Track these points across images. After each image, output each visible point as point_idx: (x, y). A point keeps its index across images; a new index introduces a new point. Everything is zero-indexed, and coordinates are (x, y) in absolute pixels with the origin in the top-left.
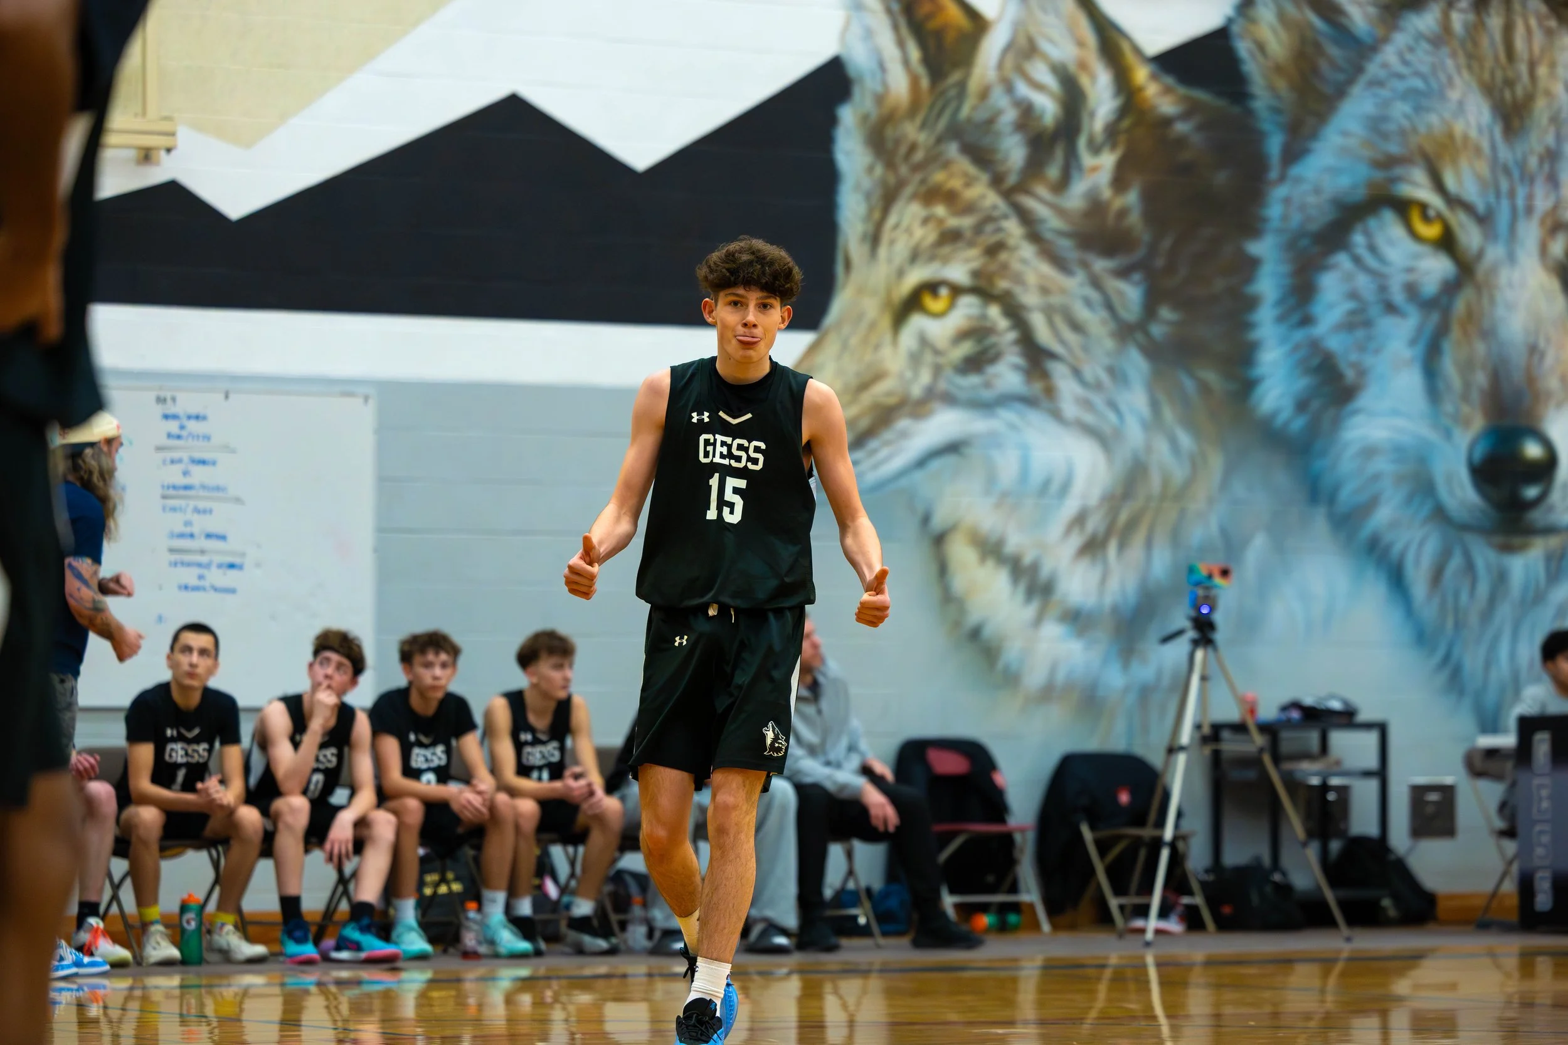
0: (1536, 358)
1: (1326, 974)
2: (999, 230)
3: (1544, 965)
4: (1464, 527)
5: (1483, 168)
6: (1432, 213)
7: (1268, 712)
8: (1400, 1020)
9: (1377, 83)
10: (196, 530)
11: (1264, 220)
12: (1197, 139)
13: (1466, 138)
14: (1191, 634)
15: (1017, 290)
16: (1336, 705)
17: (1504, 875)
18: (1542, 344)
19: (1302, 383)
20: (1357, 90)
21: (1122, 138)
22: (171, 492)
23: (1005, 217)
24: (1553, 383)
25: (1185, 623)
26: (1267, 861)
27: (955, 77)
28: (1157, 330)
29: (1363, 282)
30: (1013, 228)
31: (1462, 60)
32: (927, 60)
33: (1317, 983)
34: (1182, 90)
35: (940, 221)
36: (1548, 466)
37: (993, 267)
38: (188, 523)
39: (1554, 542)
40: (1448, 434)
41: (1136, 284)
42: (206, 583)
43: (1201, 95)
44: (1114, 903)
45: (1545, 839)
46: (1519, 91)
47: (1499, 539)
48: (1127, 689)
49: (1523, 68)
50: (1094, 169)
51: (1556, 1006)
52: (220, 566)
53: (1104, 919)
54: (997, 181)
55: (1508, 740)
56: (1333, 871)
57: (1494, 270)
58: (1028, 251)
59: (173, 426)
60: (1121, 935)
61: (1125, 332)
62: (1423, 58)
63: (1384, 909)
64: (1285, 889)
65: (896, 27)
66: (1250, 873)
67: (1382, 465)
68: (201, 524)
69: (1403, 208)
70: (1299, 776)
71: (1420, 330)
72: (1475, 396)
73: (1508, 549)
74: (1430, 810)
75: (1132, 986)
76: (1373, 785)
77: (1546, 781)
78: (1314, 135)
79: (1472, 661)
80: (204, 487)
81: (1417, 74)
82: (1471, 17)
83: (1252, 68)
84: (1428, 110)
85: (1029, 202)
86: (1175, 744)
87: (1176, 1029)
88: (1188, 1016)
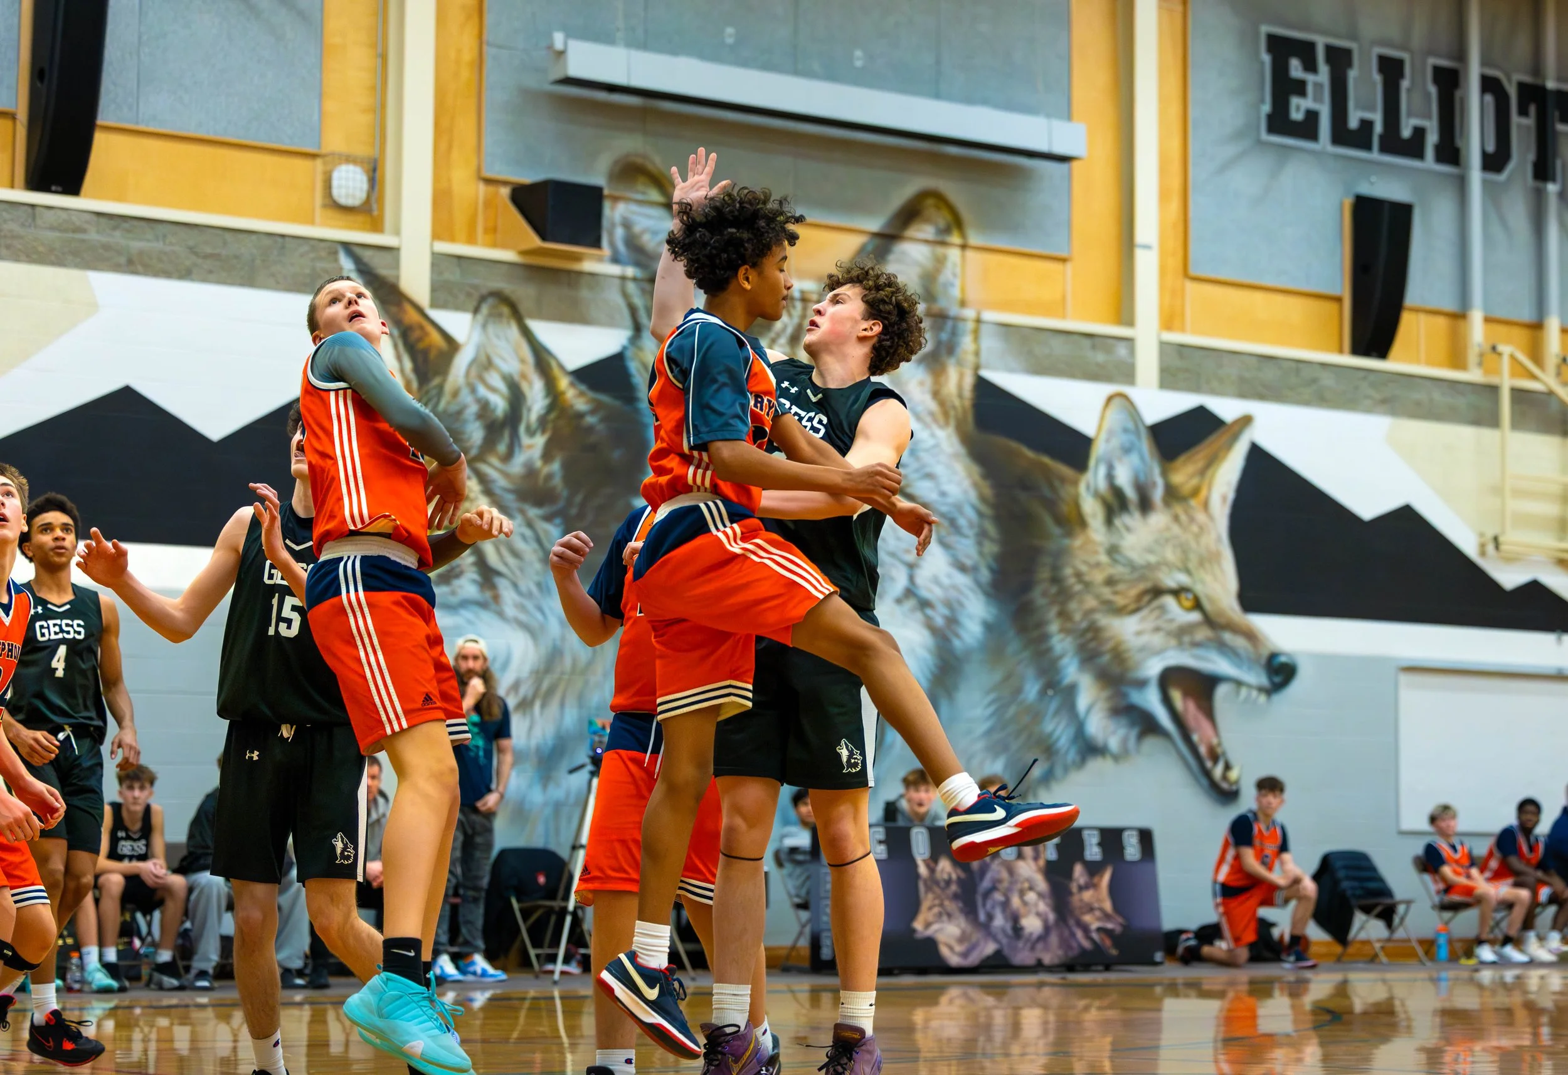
12: (601, 427)
14: (590, 767)
17: (801, 934)
21: (550, 426)
25: (587, 761)
27: (436, 381)
32: (416, 370)
34: (591, 394)
41: (556, 526)
43: (605, 398)
44: (532, 952)
45: (828, 910)
48: (545, 804)
50: (530, 447)
53: (525, 963)
60: (537, 977)
65: (396, 346)
75: (544, 1014)
85: (484, 468)
86: (577, 844)
87: (573, 1046)
88: (582, 1036)
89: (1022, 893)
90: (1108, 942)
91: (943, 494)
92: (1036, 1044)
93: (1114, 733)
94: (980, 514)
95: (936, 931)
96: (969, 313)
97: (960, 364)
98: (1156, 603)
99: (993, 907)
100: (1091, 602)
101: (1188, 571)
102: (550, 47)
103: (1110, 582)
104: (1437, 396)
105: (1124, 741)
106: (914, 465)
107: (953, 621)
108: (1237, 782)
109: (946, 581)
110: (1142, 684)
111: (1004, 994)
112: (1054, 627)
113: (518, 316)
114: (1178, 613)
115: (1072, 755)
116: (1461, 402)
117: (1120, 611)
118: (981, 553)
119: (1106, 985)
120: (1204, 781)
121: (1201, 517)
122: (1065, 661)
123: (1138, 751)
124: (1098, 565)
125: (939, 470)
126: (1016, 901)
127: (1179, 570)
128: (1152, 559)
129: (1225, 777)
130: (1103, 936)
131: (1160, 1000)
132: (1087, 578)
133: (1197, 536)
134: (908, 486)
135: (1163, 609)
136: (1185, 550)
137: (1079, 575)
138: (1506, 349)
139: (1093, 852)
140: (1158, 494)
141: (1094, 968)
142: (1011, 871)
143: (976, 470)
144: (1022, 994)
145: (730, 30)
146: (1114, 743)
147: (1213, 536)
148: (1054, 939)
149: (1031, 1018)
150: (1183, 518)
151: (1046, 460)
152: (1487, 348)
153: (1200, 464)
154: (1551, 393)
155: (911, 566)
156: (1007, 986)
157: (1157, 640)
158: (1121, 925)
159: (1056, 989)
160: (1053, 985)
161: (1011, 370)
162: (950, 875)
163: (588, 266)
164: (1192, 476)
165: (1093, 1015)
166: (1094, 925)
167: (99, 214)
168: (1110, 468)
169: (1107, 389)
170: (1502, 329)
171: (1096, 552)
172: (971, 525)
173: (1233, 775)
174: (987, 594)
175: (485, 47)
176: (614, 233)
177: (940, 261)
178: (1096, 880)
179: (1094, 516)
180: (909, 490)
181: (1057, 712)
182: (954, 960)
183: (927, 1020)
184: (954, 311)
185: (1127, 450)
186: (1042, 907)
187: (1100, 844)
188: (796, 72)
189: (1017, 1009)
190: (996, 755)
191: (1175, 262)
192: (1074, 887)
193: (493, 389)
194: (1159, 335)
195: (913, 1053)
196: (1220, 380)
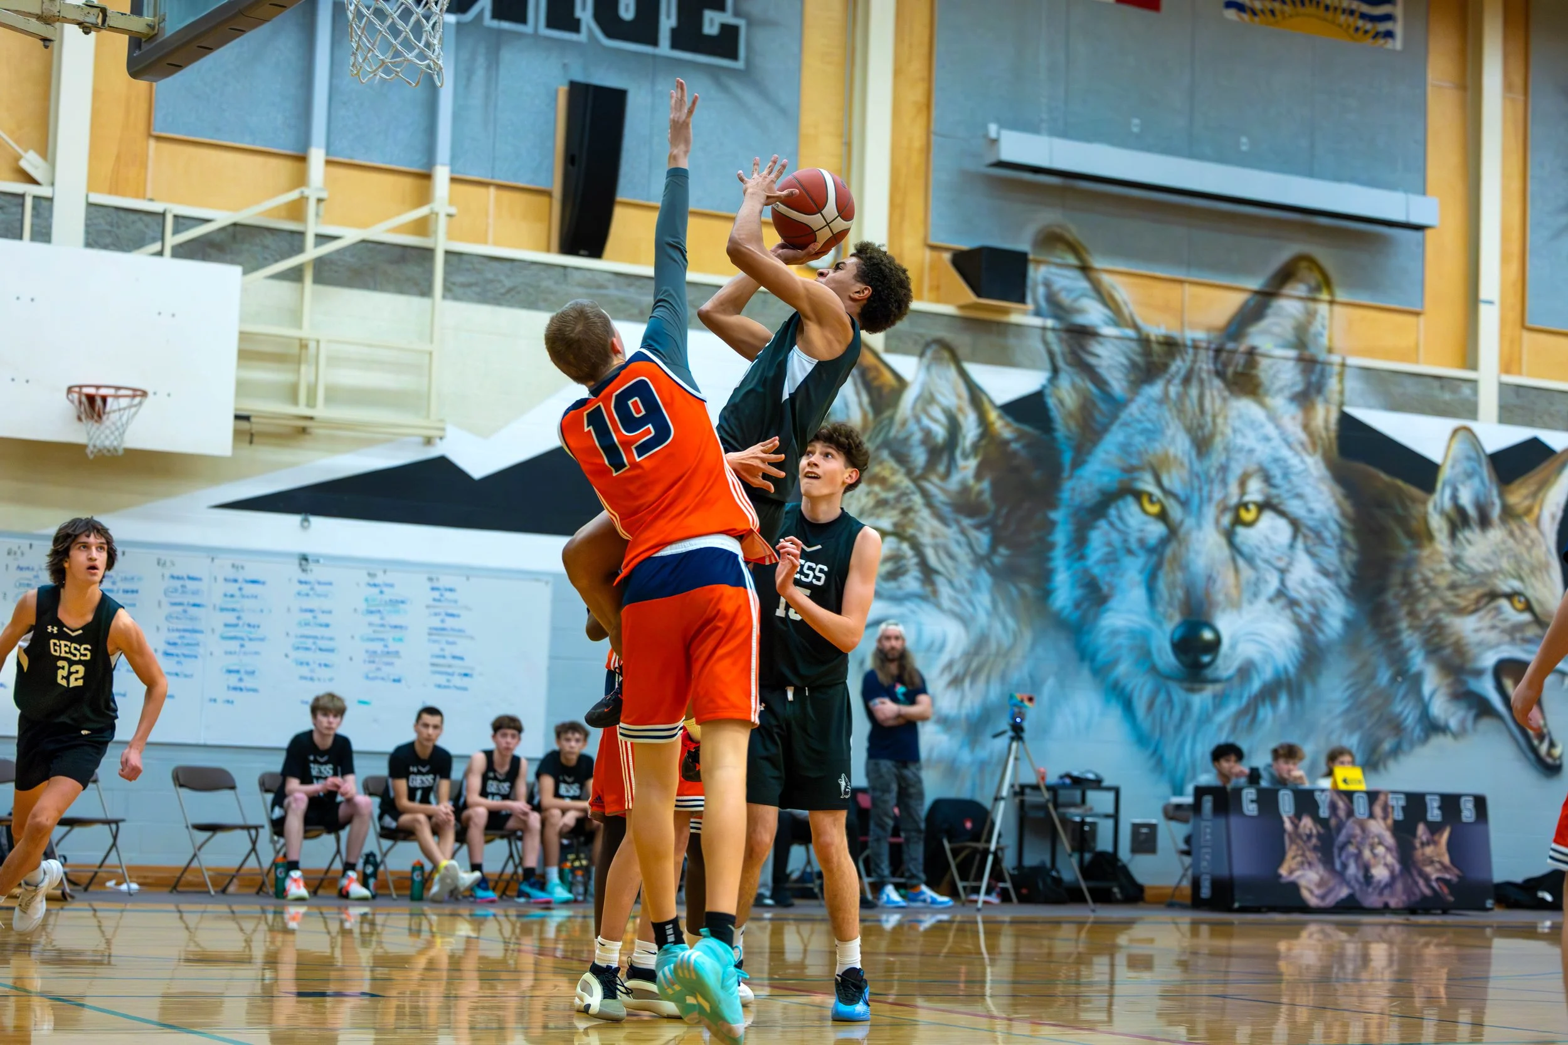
1: (1079, 931)
2: (909, 500)
3: (1204, 929)
4: (1168, 677)
5: (1185, 474)
6: (1154, 499)
7: (1052, 778)
8: (1121, 959)
9: (1126, 424)
10: (447, 653)
11: (1060, 499)
12: (1023, 453)
13: (1175, 457)
14: (1010, 733)
15: (918, 534)
16: (1091, 776)
17: (1184, 876)
18: (1215, 574)
19: (1079, 592)
20: (1115, 428)
22: (434, 632)
23: (913, 493)
24: (1220, 598)
25: (1007, 727)
26: (1048, 864)
28: (997, 560)
29: (1115, 537)
30: (917, 499)
31: (1175, 412)
33: (1073, 936)
34: (1016, 425)
35: (876, 494)
36: (1217, 643)
37: (905, 521)
38: (442, 650)
39: (1218, 687)
40: (1159, 624)
41: (986, 533)
42: (451, 684)
43: (1027, 428)
44: (960, 885)
45: (1208, 857)
46: (1207, 431)
47: (1187, 685)
49: (1209, 419)
50: (965, 468)
51: (1210, 955)
52: (460, 674)
54: (909, 473)
55: (1188, 799)
56: (1086, 871)
57: (1188, 533)
58: (925, 513)
59: (436, 594)
60: (963, 904)
61: (979, 561)
62: (1153, 411)
63: (1115, 893)
64: (1058, 881)
66: (1039, 871)
67: (1121, 640)
68: (449, 650)
69: (1138, 495)
70: (1068, 816)
71: (1146, 564)
72: (1176, 603)
73: (1192, 690)
74: (1142, 838)
75: (969, 935)
76: (1110, 823)
77: (1209, 824)
78: (1089, 453)
79: (1169, 754)
80: (453, 630)
81: (1149, 420)
82: (1180, 389)
83: (1056, 413)
84: (1155, 440)
85: (927, 485)
86: (999, 796)
87: (993, 961)
88: (1000, 953)
89: (1372, 848)
90: (1446, 890)
92: (1382, 973)
93: (1453, 714)
94: (1342, 528)
95: (1299, 877)
96: (1336, 359)
97: (1327, 401)
98: (1493, 605)
99: (1347, 858)
100: (1436, 604)
101: (1521, 578)
102: (986, 136)
103: (1453, 587)
105: (1463, 723)
106: (1287, 486)
107: (1317, 618)
108: (1560, 757)
109: (1311, 584)
110: (1479, 673)
111: (1357, 931)
112: (1404, 624)
113: (956, 360)
114: (1512, 614)
115: (1418, 731)
117: (1460, 611)
118: (1342, 561)
119: (1444, 926)
120: (1531, 756)
121: (1533, 532)
122: (1413, 652)
123: (1475, 730)
124: (1442, 572)
125: (1308, 491)
126: (1367, 854)
127: (1514, 577)
128: (1490, 568)
129: (1549, 754)
131: (1490, 940)
132: (1433, 583)
133: (1529, 549)
134: (1280, 503)
135: (1499, 610)
136: (1518, 560)
137: (1426, 581)
139: (1434, 813)
140: (1496, 512)
141: (1433, 912)
142: (1363, 829)
143: (1339, 491)
144: (1371, 932)
145: (1136, 121)
146: (1453, 723)
147: (1544, 548)
148: (1399, 886)
149: (1379, 952)
150: (1517, 532)
151: (1400, 483)
153: (1533, 488)
155: (1283, 572)
156: (1358, 924)
157: (1492, 636)
158: (1459, 877)
159: (1400, 928)
160: (1397, 925)
161: (1370, 407)
162: (1311, 830)
163: (1015, 318)
164: (1526, 497)
165: (1432, 951)
166: (1434, 876)
167: (618, 274)
169: (1453, 423)
171: (1441, 562)
172: (1334, 537)
173: (1557, 752)
174: (1346, 595)
175: (933, 137)
176: (1037, 292)
177: (1311, 315)
178: (1436, 838)
179: (1440, 530)
180: (1282, 507)
181: (1404, 697)
182: (1313, 901)
183: (1289, 949)
184: (1322, 356)
185: (1469, 475)
186: (1390, 859)
187: (1440, 808)
188: (1192, 156)
189: (1366, 944)
191: (1514, 315)
192: (1418, 844)
193: (935, 420)
194: (1499, 377)
195: (1276, 977)
196: (1551, 415)
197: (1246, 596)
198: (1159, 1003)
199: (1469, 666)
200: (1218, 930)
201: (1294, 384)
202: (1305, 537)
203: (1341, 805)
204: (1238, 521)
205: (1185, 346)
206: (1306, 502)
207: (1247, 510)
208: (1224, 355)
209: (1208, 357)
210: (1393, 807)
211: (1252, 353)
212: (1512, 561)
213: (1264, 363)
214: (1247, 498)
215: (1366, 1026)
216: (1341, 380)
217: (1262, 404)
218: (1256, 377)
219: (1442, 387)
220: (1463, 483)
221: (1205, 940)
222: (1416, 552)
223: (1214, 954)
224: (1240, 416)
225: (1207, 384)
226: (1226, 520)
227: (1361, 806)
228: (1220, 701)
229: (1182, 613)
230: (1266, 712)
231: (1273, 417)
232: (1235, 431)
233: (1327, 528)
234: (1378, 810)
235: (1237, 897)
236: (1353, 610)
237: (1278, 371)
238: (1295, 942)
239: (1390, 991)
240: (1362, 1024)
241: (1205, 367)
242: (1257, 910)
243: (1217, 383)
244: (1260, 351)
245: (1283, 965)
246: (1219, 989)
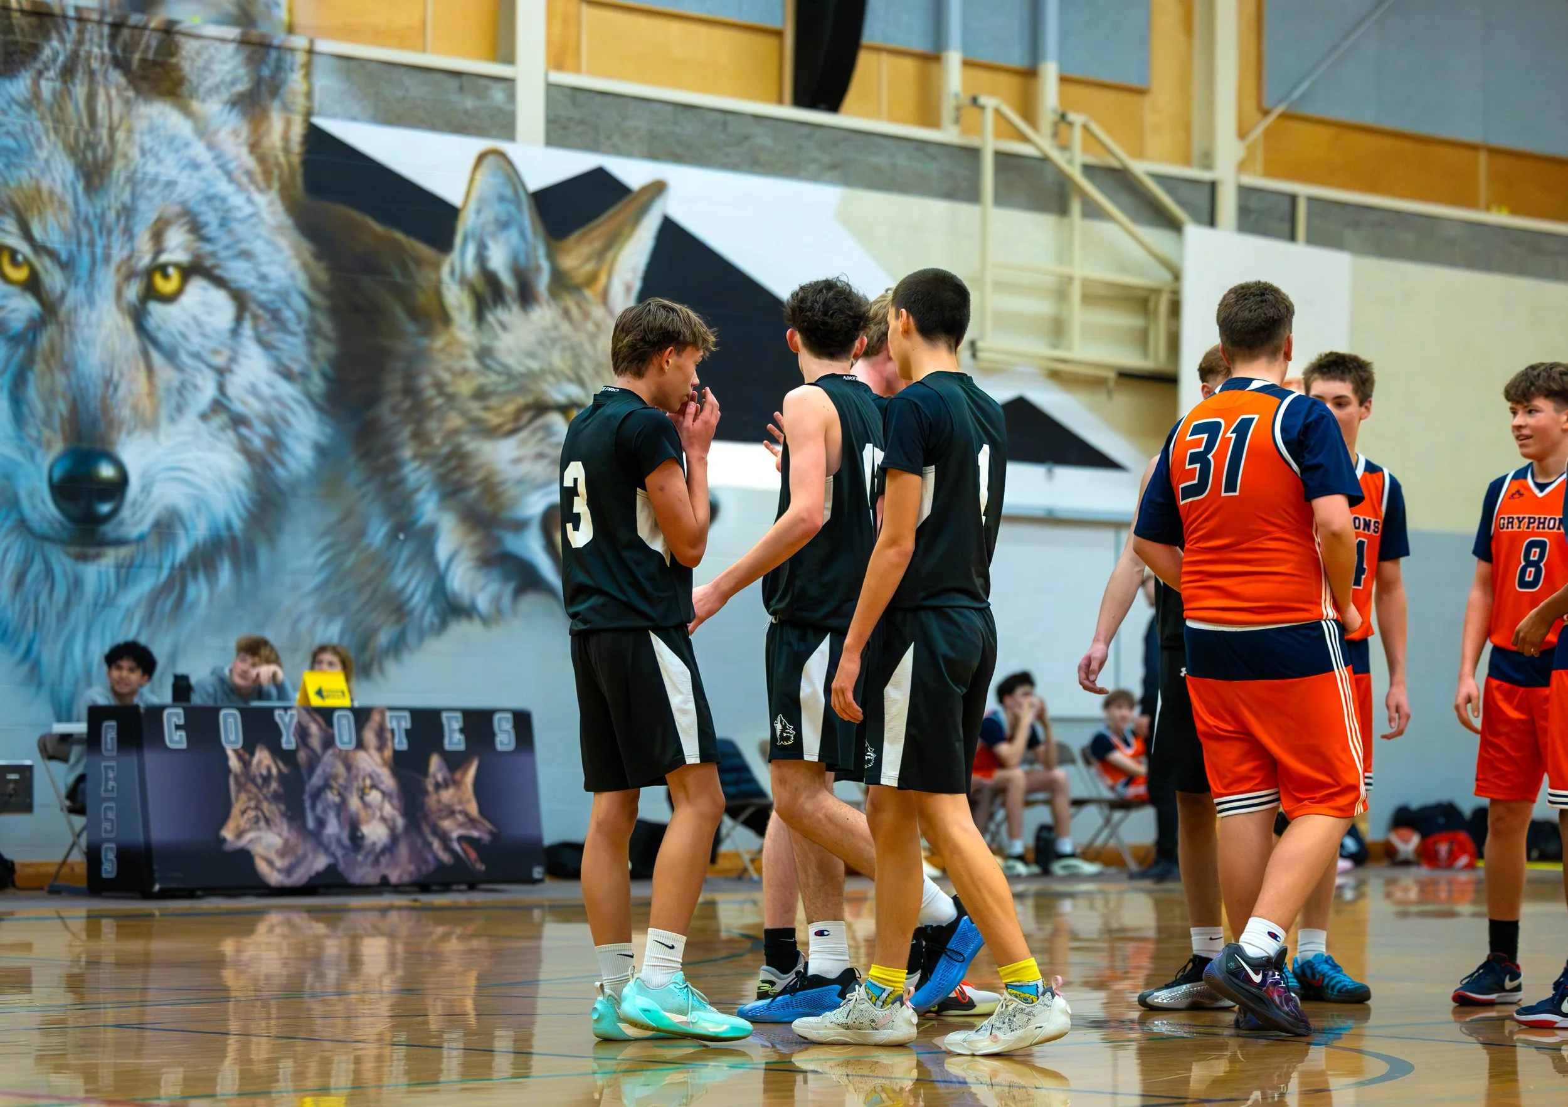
0: (111, 389)
3: (108, 926)
4: (45, 538)
5: (67, 219)
6: (20, 258)
13: (51, 193)
17: (74, 845)
24: (126, 413)
31: (50, 124)
39: (123, 551)
40: (32, 455)
45: (111, 815)
46: (100, 151)
47: (74, 550)
49: (104, 133)
51: (118, 964)
55: (80, 728)
62: (15, 120)
73: (83, 558)
74: (10, 788)
77: (114, 763)
79: (49, 656)
84: (18, 166)
90: (473, 855)
91: (263, 278)
92: (380, 982)
93: (483, 588)
94: (311, 304)
95: (251, 841)
96: (300, 42)
97: (286, 108)
98: (539, 422)
99: (325, 811)
100: (455, 421)
103: (480, 394)
104: (902, 160)
105: (496, 600)
106: (226, 240)
107: (275, 443)
109: (266, 391)
110: (520, 526)
111: (341, 919)
112: (407, 453)
115: (429, 616)
116: (932, 169)
117: (492, 433)
118: (313, 357)
119: (471, 908)
122: (421, 496)
124: (464, 372)
125: (258, 247)
126: (354, 803)
127: (570, 380)
128: (534, 365)
130: (465, 846)
131: (540, 926)
132: (450, 390)
134: (217, 266)
137: (439, 386)
138: (989, 102)
139: (454, 740)
140: (543, 282)
141: (455, 887)
142: (349, 767)
143: (306, 247)
144: (362, 921)
146: (483, 602)
148: (403, 850)
149: (374, 950)
150: (575, 312)
151: (399, 235)
152: (965, 100)
153: (598, 244)
154: (1045, 159)
155: (221, 372)
156: (343, 910)
158: (491, 833)
159: (405, 913)
160: (400, 908)
161: (354, 119)
162: (269, 769)
164: (588, 260)
165: (453, 946)
166: (455, 835)
168: (482, 248)
169: (481, 144)
170: (984, 76)
171: (462, 356)
174: (318, 408)
178: (458, 776)
179: (461, 308)
180: (218, 272)
182: (274, 878)
183: (239, 951)
185: (504, 225)
186: (388, 810)
187: (463, 730)
189: (355, 940)
190: (330, 620)
194: (546, 75)
195: (220, 994)
196: (625, 135)
197: (163, 413)
198: (37, 1039)
199: (507, 514)
200: (129, 925)
201: (233, 83)
202: (255, 317)
203: (314, 729)
204: (151, 293)
205: (65, 17)
206: (257, 266)
207: (166, 276)
208: (126, 33)
209: (101, 36)
210: (392, 731)
211: (169, 30)
212: (568, 355)
213: (189, 46)
214: (164, 258)
215: (358, 1060)
216: (308, 75)
217: (187, 112)
218: (177, 68)
219: (461, 89)
220: (494, 236)
221: (110, 943)
222: (424, 342)
223: (122, 963)
224: (152, 130)
225: (99, 77)
226: (133, 292)
227: (344, 731)
228: (126, 574)
229: (65, 440)
230: (198, 590)
231: (203, 131)
232: (143, 153)
233: (288, 304)
234: (370, 736)
235: (156, 875)
236: (329, 431)
237: (211, 60)
238: (246, 941)
239: (393, 1007)
240: (352, 1057)
241: (96, 50)
242: (190, 894)
243: (116, 76)
244: (178, 27)
245: (229, 976)
246: (131, 1015)
